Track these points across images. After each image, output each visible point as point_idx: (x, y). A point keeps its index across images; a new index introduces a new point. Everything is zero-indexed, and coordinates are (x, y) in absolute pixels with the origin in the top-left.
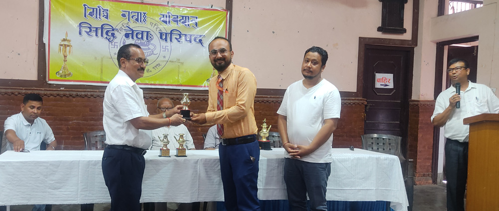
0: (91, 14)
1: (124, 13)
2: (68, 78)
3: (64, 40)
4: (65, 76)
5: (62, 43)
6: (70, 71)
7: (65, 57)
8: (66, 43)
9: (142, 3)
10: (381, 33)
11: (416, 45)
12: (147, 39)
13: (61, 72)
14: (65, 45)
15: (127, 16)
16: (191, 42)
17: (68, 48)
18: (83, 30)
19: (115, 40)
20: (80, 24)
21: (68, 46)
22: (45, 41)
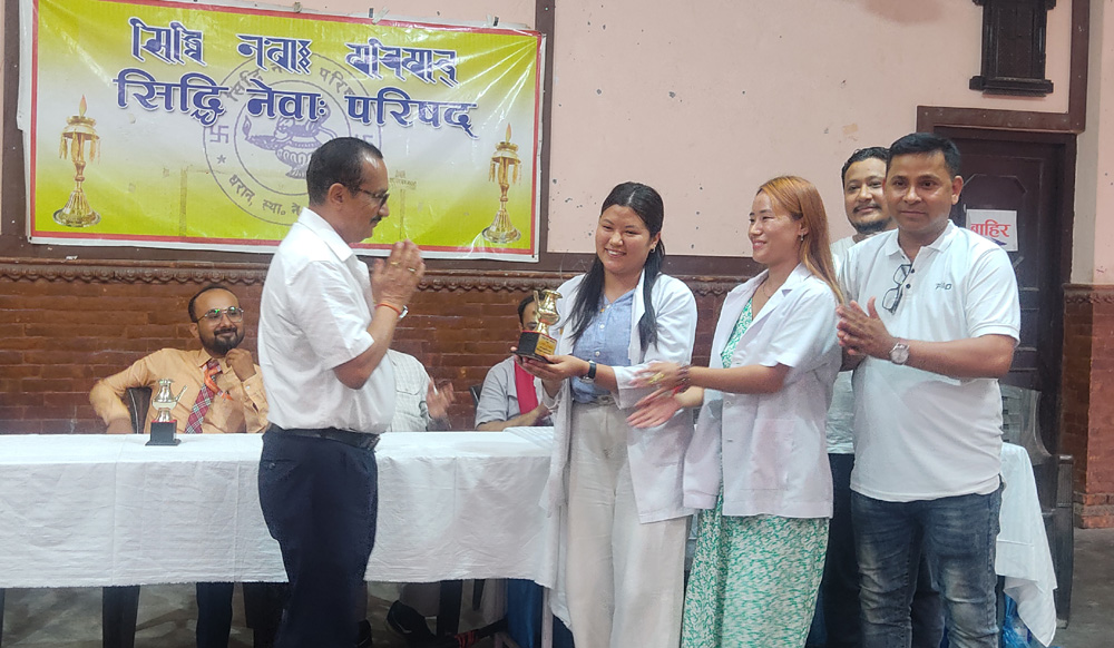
0: (153, 47)
1: (246, 42)
2: (86, 228)
3: (77, 121)
4: (80, 222)
5: (71, 129)
6: (95, 207)
7: (80, 167)
8: (81, 128)
9: (297, 14)
10: (980, 93)
11: (1082, 128)
12: (312, 115)
13: (67, 211)
14: (80, 134)
15: (255, 52)
16: (436, 123)
17: (88, 142)
18: (130, 91)
20: (122, 74)
21: (88, 137)
22: (23, 122)
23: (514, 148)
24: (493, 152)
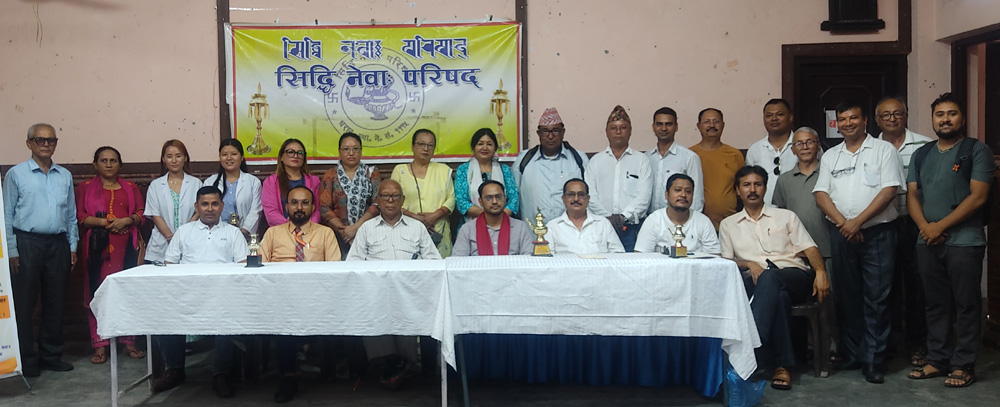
0: (295, 52)
1: (345, 45)
2: (264, 155)
3: (257, 96)
4: (260, 152)
5: (254, 101)
6: (267, 143)
7: (259, 122)
8: (259, 100)
9: (373, 26)
10: (828, 33)
11: (910, 50)
12: (384, 84)
13: (254, 146)
14: (259, 102)
15: (350, 50)
16: (456, 82)
17: (263, 108)
18: (284, 78)
19: (334, 90)
20: (279, 69)
21: (263, 105)
22: (229, 100)
23: (505, 93)
24: (491, 96)
